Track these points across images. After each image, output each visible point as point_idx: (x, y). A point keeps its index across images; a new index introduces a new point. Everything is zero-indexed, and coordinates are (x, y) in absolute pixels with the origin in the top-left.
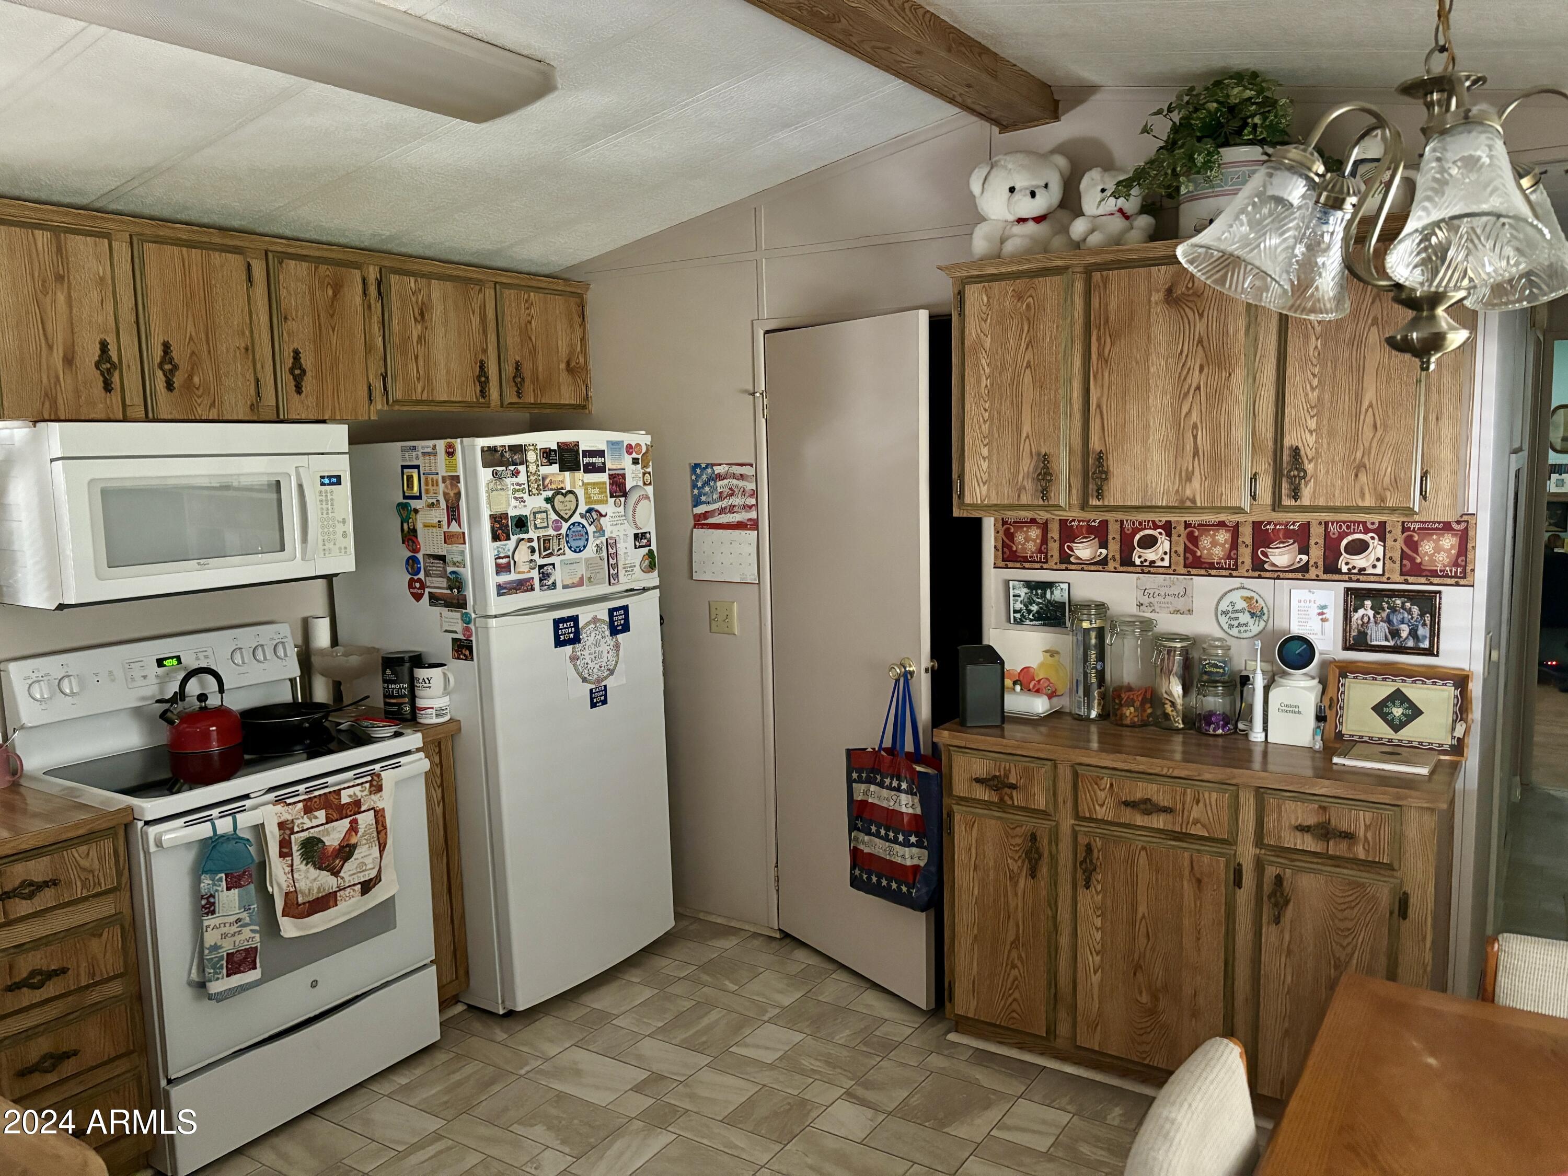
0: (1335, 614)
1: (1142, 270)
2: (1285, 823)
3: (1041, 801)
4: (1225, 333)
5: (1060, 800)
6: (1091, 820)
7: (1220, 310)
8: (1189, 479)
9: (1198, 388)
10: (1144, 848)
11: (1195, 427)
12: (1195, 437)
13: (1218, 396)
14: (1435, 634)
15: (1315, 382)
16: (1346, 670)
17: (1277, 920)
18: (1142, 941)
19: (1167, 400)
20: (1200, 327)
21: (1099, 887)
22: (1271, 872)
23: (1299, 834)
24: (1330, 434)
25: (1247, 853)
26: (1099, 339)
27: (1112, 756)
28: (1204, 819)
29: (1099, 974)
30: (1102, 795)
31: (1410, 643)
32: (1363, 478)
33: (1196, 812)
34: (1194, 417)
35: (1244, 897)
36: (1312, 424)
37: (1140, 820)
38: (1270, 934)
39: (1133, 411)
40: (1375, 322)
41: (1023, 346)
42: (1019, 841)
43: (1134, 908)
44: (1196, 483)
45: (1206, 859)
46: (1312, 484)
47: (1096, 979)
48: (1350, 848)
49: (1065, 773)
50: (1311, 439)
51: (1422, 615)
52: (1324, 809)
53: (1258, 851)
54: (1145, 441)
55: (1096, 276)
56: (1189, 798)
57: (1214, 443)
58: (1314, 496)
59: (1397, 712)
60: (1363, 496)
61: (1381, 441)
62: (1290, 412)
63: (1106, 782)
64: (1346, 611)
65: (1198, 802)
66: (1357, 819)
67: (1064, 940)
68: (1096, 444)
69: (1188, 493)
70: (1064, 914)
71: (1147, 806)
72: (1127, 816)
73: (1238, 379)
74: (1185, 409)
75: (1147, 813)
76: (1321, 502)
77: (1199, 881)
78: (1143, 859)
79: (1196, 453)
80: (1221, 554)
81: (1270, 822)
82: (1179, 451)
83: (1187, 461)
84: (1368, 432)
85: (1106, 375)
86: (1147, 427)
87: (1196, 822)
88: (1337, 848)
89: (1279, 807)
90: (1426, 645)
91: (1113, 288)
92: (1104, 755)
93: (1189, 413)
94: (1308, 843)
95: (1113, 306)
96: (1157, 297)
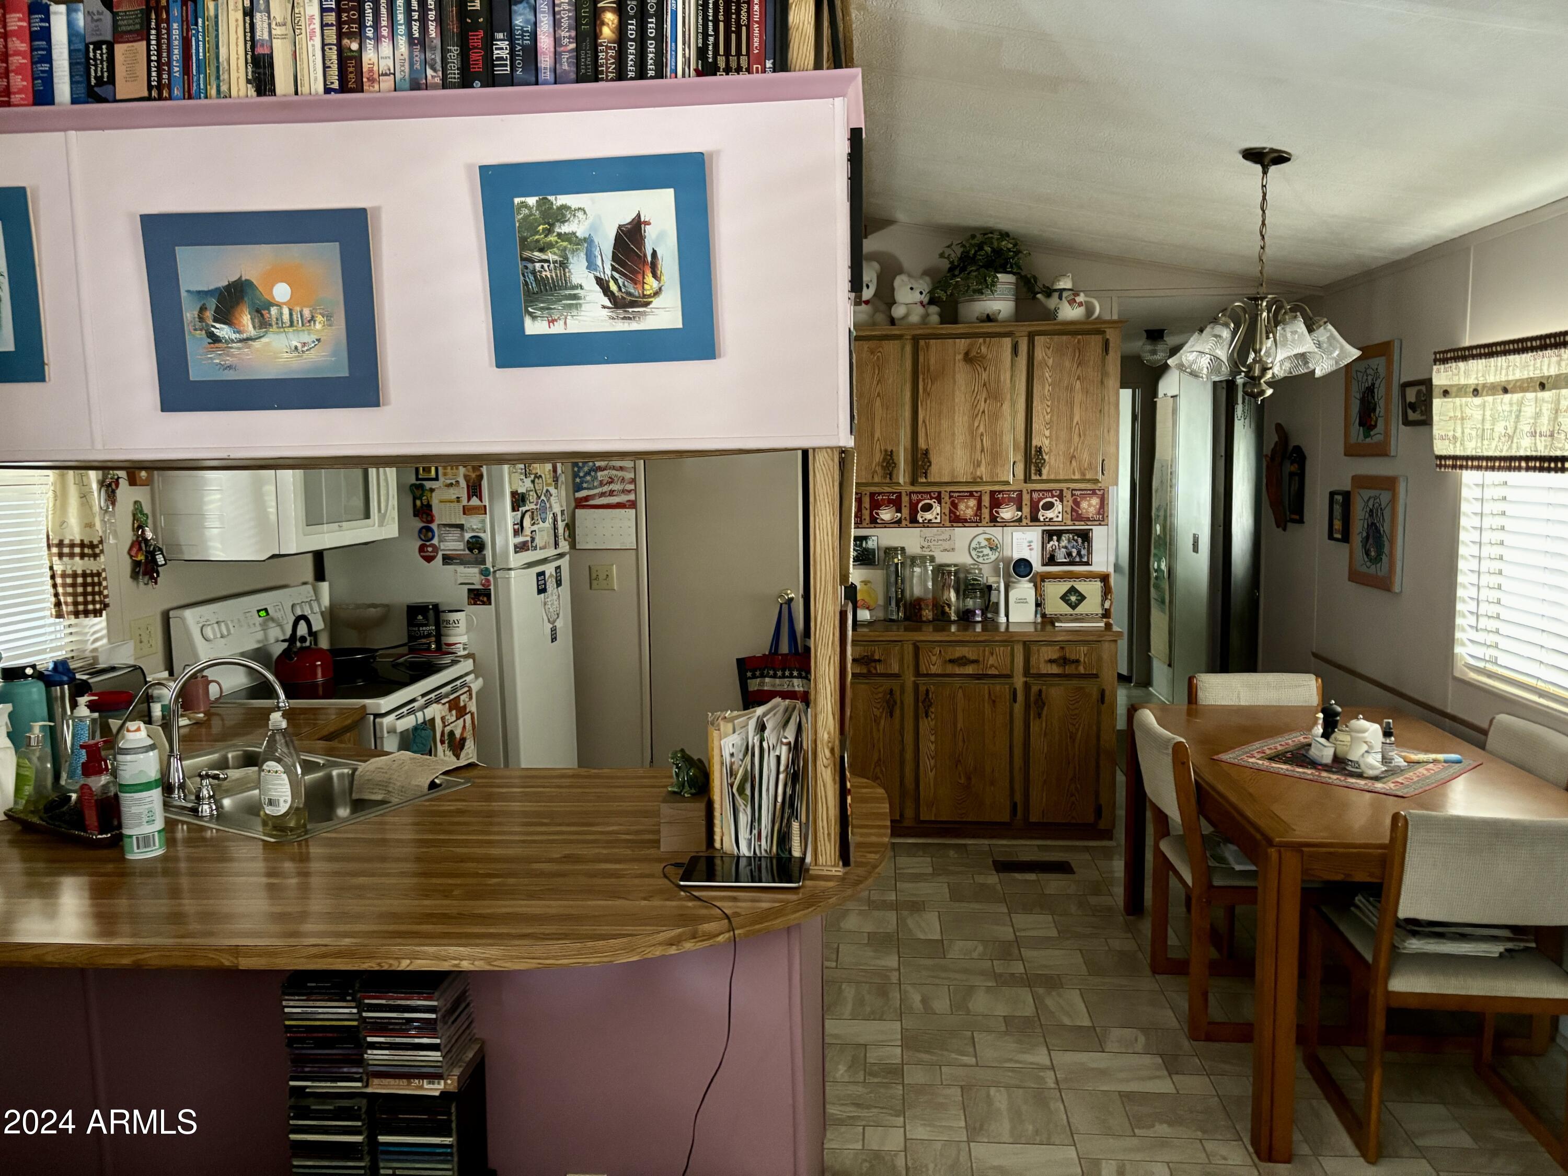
0: (1037, 545)
1: (950, 341)
2: (1042, 660)
3: (895, 669)
4: (999, 381)
5: (906, 666)
6: (927, 675)
7: (996, 367)
8: (979, 465)
9: (983, 412)
10: (961, 687)
11: (982, 435)
12: (982, 441)
13: (995, 417)
14: (1090, 552)
15: (1049, 410)
16: (1044, 577)
17: (1039, 715)
18: (961, 744)
19: (966, 418)
20: (985, 376)
21: (933, 716)
22: (1035, 689)
23: (1049, 665)
24: (1057, 439)
25: (1019, 681)
26: (924, 380)
27: (940, 634)
28: (996, 664)
29: (934, 771)
30: (934, 658)
31: (1078, 559)
32: (1074, 463)
33: (991, 661)
34: (982, 429)
35: (1018, 707)
36: (1047, 433)
37: (958, 670)
38: (1035, 727)
39: (945, 424)
40: (1078, 378)
41: (875, 382)
42: (880, 695)
43: (955, 724)
44: (983, 468)
45: (998, 688)
46: (1047, 468)
47: (932, 775)
48: (1076, 668)
49: (909, 649)
50: (1047, 442)
51: (1083, 543)
52: (1062, 648)
53: (1025, 679)
54: (953, 443)
55: (922, 343)
56: (987, 653)
57: (993, 444)
58: (1048, 474)
59: (1073, 598)
60: (1074, 474)
61: (1083, 443)
62: (1035, 426)
63: (937, 650)
64: (1043, 543)
65: (992, 654)
66: (1080, 651)
67: (909, 755)
68: (922, 444)
69: (978, 474)
70: (909, 738)
71: (962, 661)
72: (950, 669)
73: (1006, 407)
74: (976, 424)
75: (964, 664)
76: (1052, 477)
77: (994, 702)
78: (960, 694)
79: (982, 450)
80: (972, 513)
81: (1033, 660)
82: (973, 448)
83: (978, 455)
84: (1076, 438)
85: (928, 402)
86: (953, 434)
87: (992, 666)
88: (1069, 670)
89: (1038, 651)
90: (1085, 559)
91: (933, 350)
92: (935, 634)
93: (978, 426)
94: (1055, 669)
95: (932, 361)
96: (960, 357)
